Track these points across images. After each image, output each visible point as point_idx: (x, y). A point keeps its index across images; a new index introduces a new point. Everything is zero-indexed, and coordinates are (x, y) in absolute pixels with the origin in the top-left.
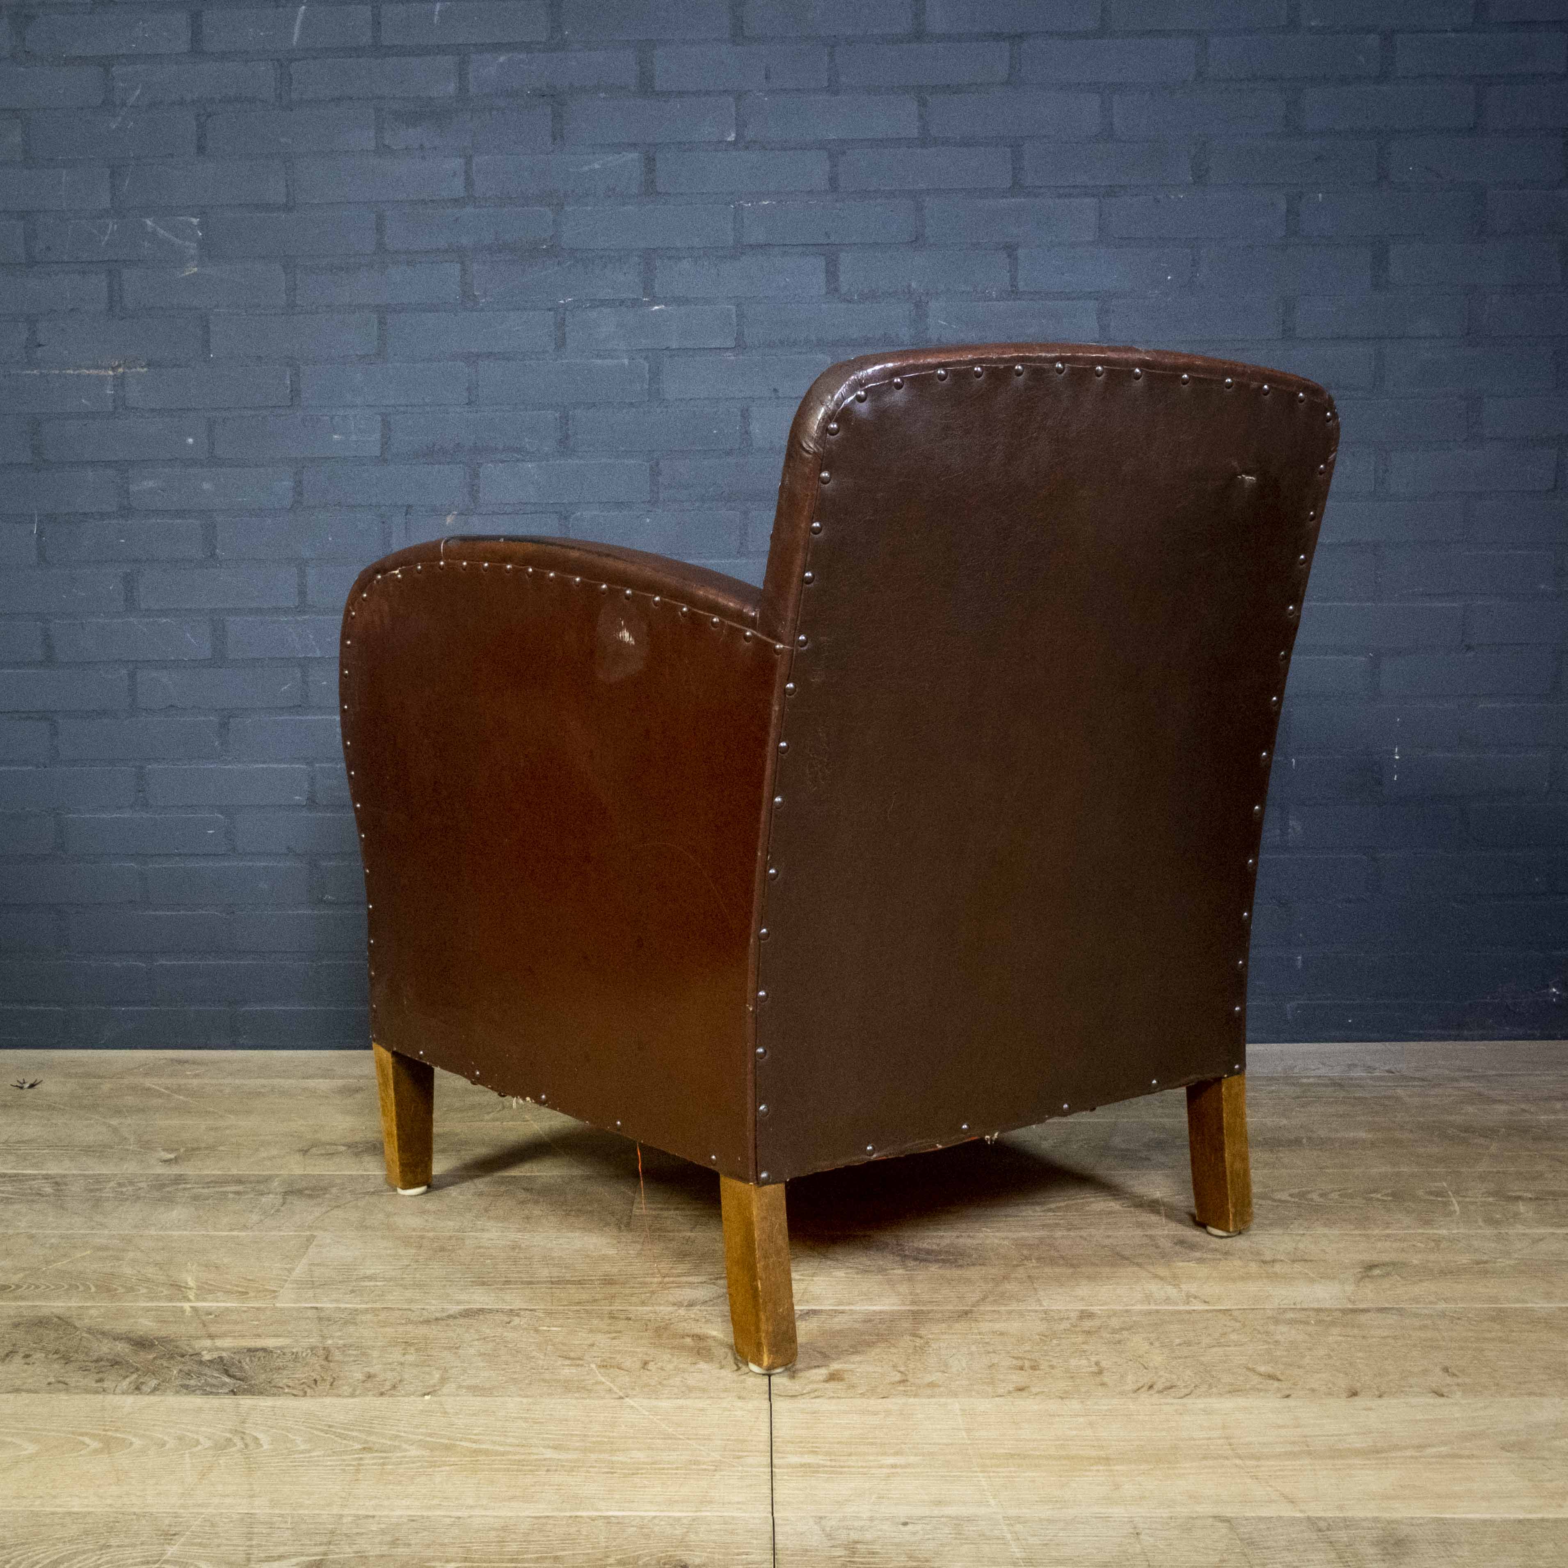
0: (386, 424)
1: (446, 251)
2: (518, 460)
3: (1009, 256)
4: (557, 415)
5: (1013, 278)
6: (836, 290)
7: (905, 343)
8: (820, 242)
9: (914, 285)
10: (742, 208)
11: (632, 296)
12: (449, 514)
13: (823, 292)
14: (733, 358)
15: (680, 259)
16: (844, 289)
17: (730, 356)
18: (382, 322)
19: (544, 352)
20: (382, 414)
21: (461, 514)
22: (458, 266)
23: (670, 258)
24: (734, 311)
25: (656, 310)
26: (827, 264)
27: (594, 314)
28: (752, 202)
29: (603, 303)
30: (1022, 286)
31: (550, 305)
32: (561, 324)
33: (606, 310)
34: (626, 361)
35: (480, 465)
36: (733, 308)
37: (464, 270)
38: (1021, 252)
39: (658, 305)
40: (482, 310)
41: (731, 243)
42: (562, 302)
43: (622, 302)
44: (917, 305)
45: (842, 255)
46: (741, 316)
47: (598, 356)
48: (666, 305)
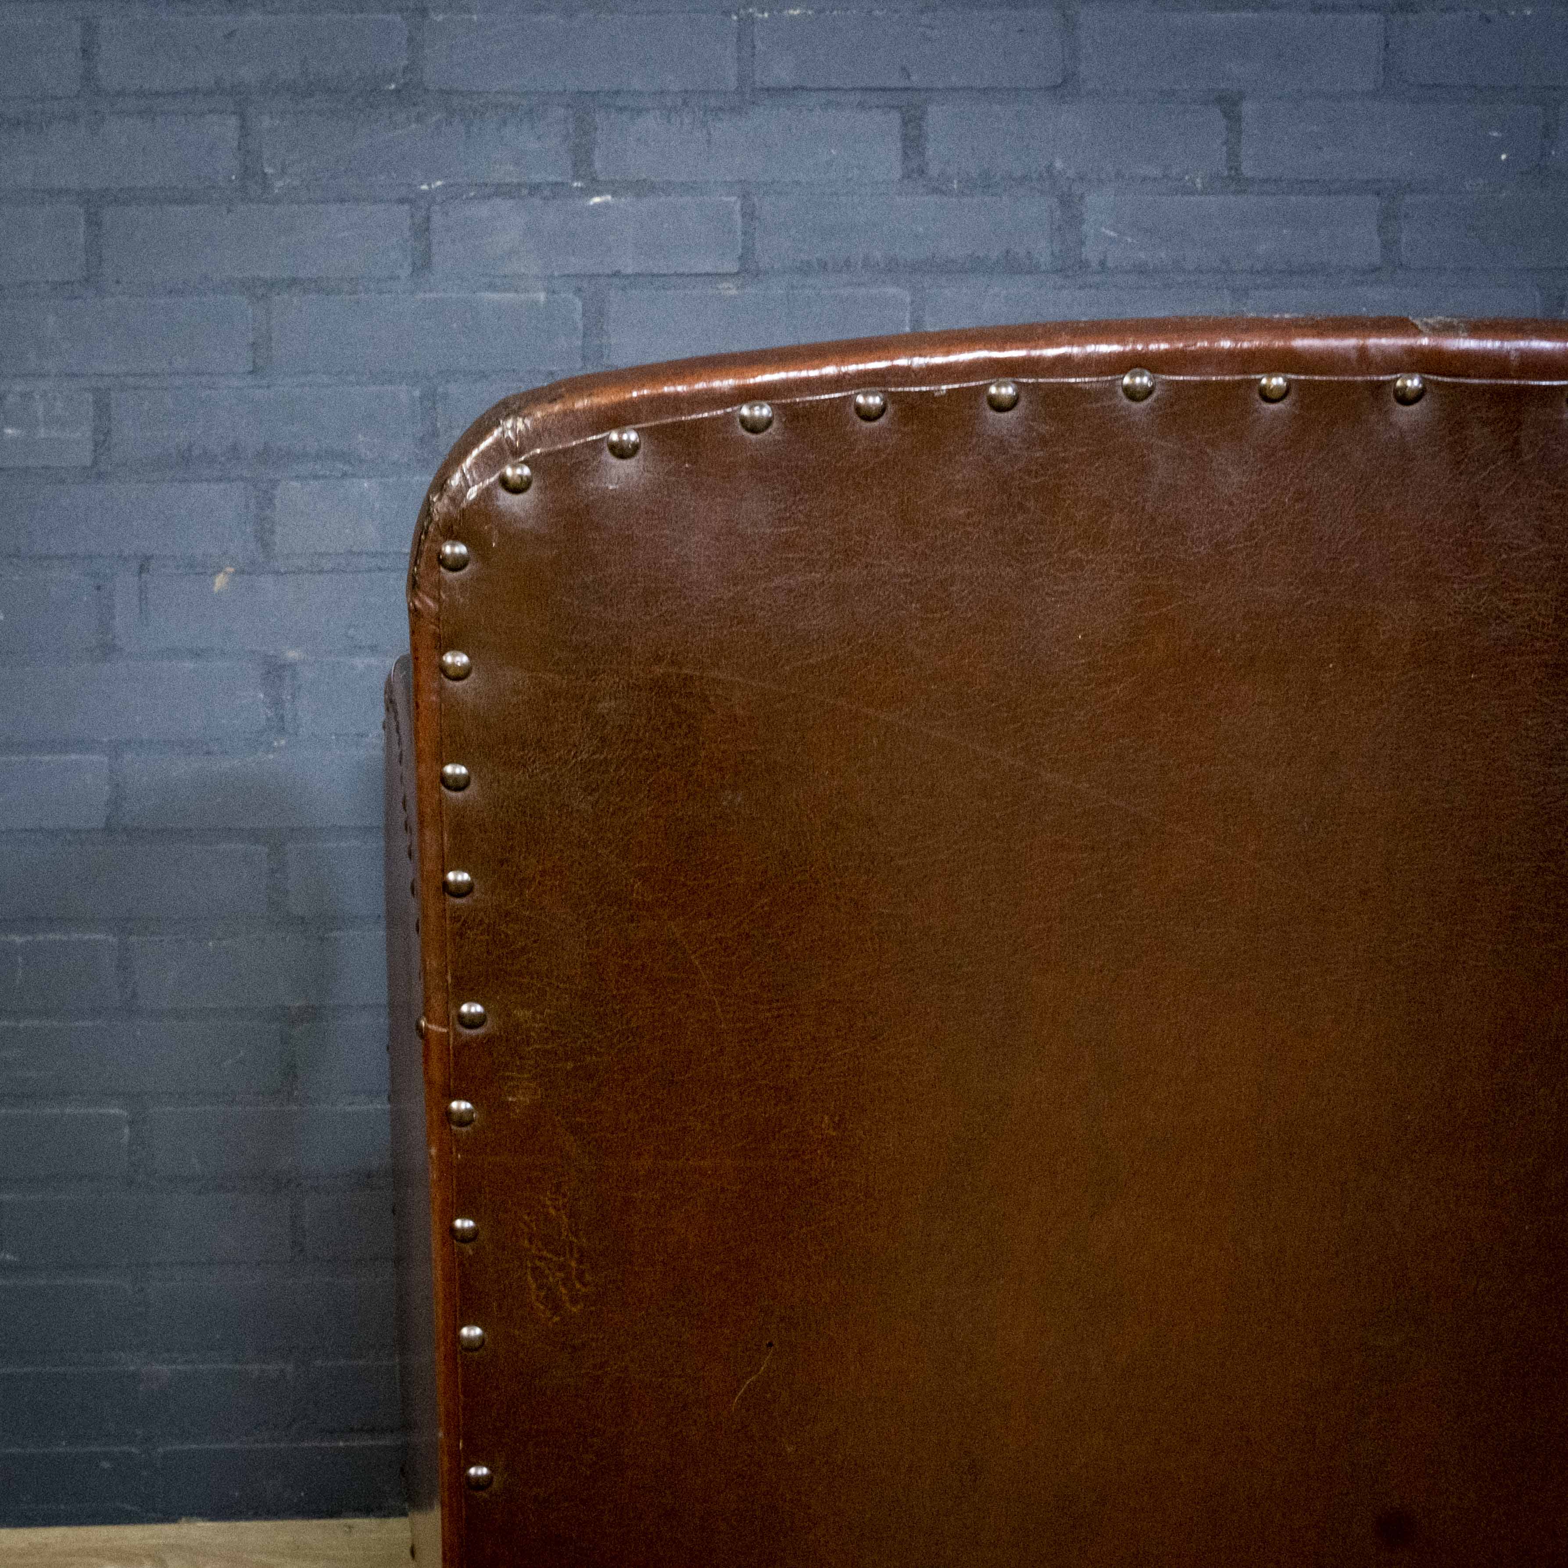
0: (102, 408)
1: (209, 93)
2: (345, 475)
3: (1226, 115)
4: (417, 393)
5: (1233, 156)
6: (922, 172)
7: (1043, 268)
8: (889, 84)
9: (1059, 164)
10: (753, 21)
11: (552, 178)
12: (220, 572)
13: (897, 174)
14: (734, 292)
15: (639, 112)
16: (934, 170)
17: (729, 289)
18: (94, 222)
19: (394, 278)
20: (96, 390)
21: (240, 572)
22: (233, 121)
23: (621, 110)
24: (738, 207)
25: (595, 204)
26: (905, 123)
27: (483, 210)
28: (771, 11)
29: (502, 191)
30: (1248, 169)
31: (403, 191)
32: (422, 230)
33: (504, 205)
34: (542, 296)
35: (274, 483)
36: (733, 201)
37: (244, 130)
38: (1248, 108)
39: (599, 193)
40: (277, 201)
41: (732, 83)
42: (425, 187)
43: (534, 189)
44: (1066, 201)
45: (932, 109)
46: (749, 214)
47: (492, 287)
48: (614, 194)
